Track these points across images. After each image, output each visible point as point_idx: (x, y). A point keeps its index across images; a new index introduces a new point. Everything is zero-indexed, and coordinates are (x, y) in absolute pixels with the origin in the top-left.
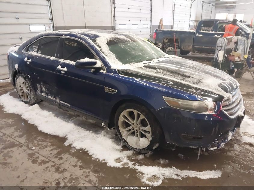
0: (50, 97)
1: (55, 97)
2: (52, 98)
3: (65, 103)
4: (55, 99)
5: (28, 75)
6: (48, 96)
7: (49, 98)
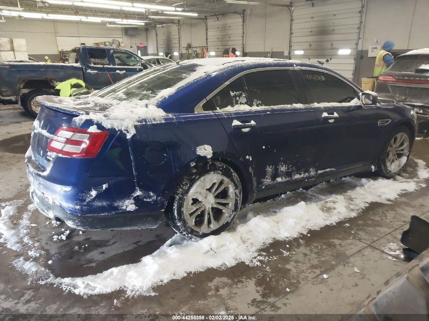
0: (297, 176)
1: (307, 171)
2: (302, 175)
3: (328, 170)
4: (307, 174)
5: (247, 157)
6: (291, 177)
7: (296, 179)
